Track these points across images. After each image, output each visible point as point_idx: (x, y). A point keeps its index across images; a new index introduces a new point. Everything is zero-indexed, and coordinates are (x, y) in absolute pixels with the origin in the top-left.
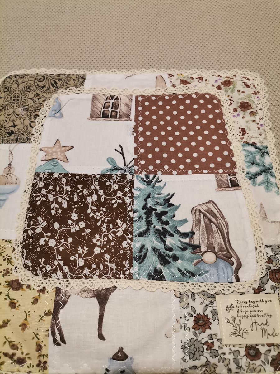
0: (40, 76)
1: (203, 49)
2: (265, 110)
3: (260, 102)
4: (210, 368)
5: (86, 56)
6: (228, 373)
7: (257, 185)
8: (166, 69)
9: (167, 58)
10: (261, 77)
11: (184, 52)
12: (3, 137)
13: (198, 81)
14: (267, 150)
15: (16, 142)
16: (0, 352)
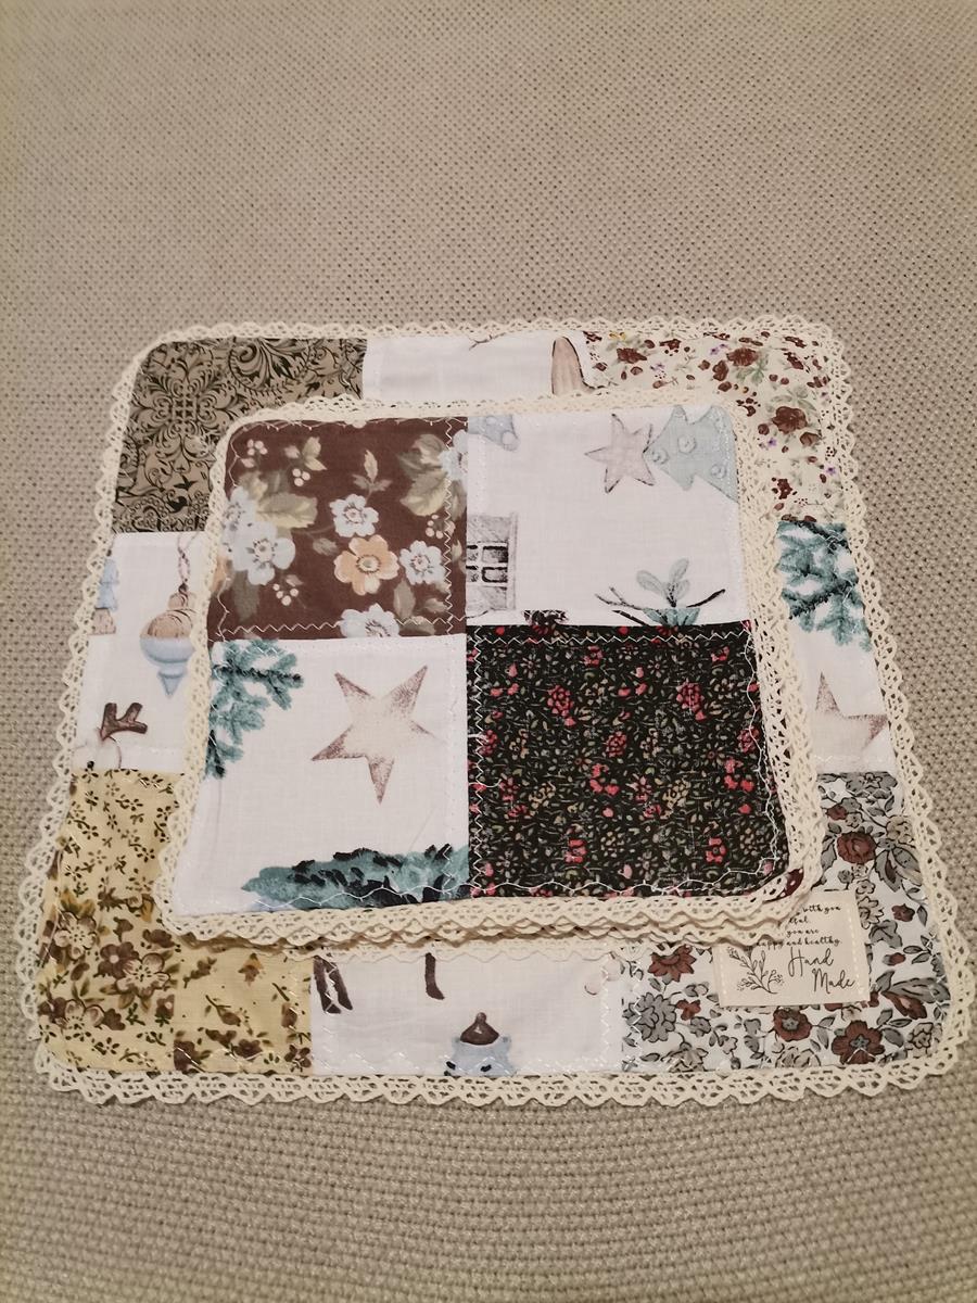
0: (242, 344)
2: (842, 428)
3: (830, 408)
4: (690, 1057)
6: (733, 1068)
7: (814, 629)
8: (581, 317)
9: (584, 286)
10: (838, 336)
12: (158, 515)
13: (667, 352)
14: (845, 535)
15: (193, 526)
16: (200, 1029)
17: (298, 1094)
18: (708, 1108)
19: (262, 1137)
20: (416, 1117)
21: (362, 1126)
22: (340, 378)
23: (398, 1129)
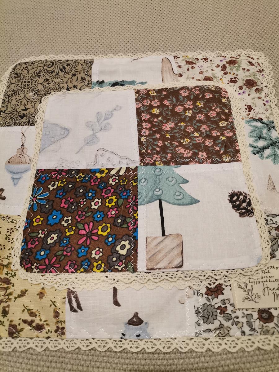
0: (49, 62)
1: (206, 32)
2: (270, 87)
3: (265, 79)
4: (224, 330)
5: (93, 42)
6: (242, 335)
7: (265, 159)
8: (171, 52)
9: (172, 42)
10: (265, 56)
11: (189, 35)
12: (15, 120)
13: (204, 62)
14: (274, 125)
15: (28, 124)
16: (20, 319)
17: (59, 347)
18: (232, 353)
19: (43, 366)
20: (108, 357)
21: (86, 361)
22: (84, 72)
23: (101, 362)
